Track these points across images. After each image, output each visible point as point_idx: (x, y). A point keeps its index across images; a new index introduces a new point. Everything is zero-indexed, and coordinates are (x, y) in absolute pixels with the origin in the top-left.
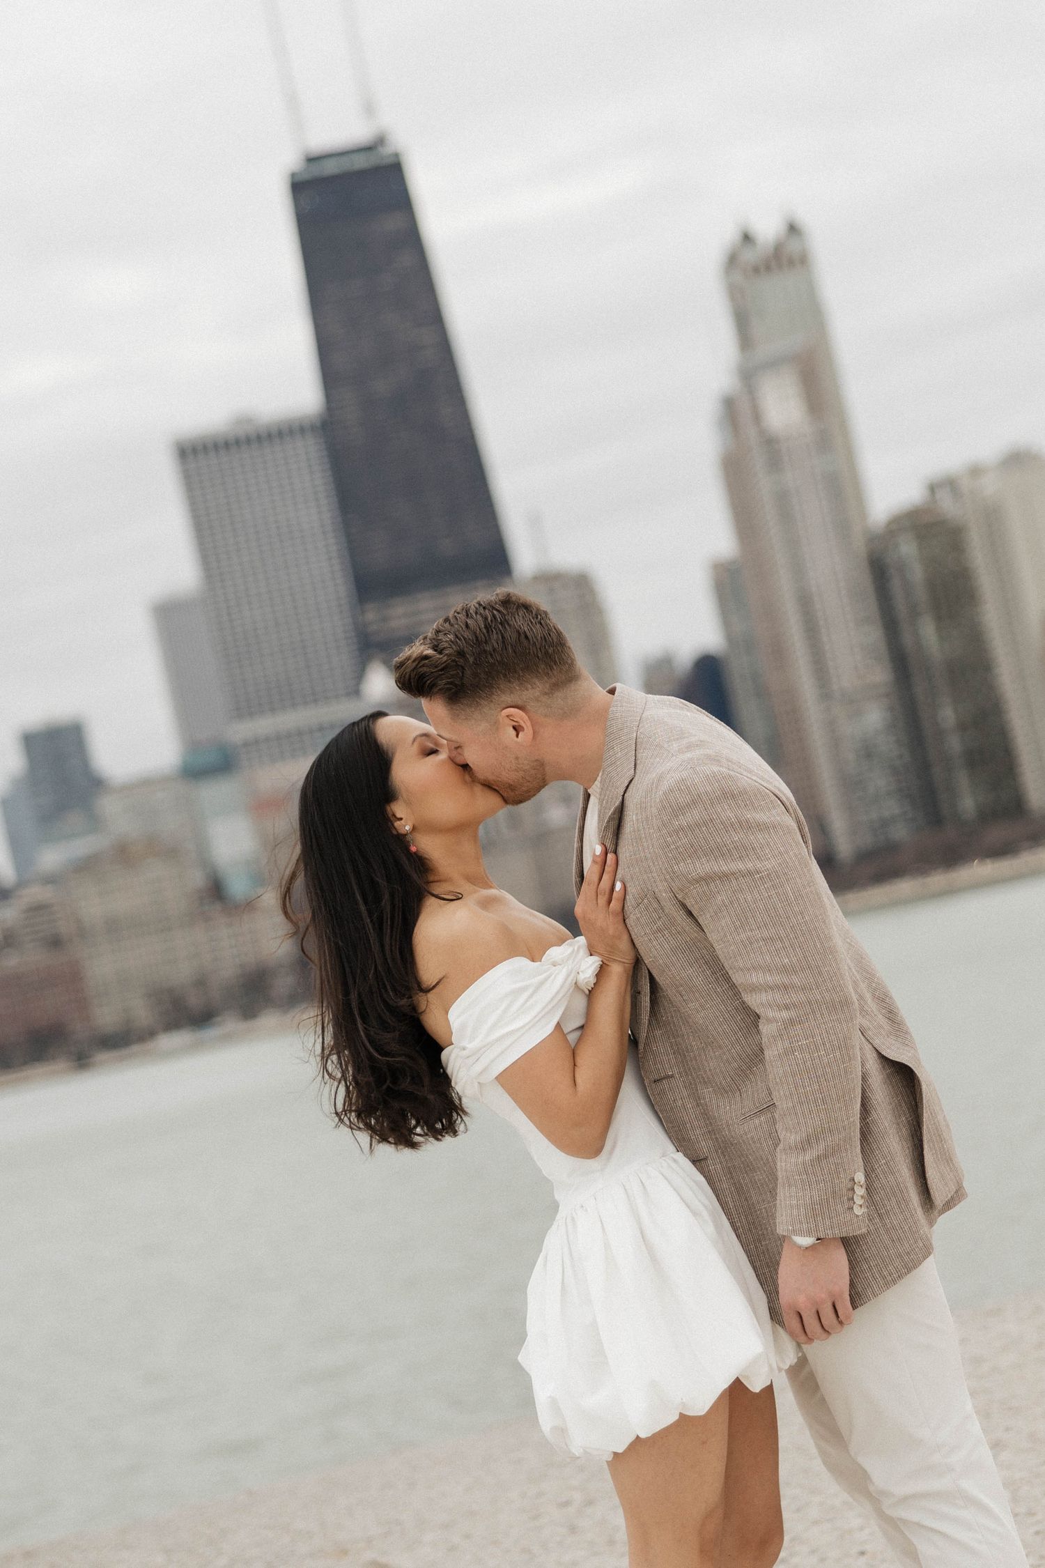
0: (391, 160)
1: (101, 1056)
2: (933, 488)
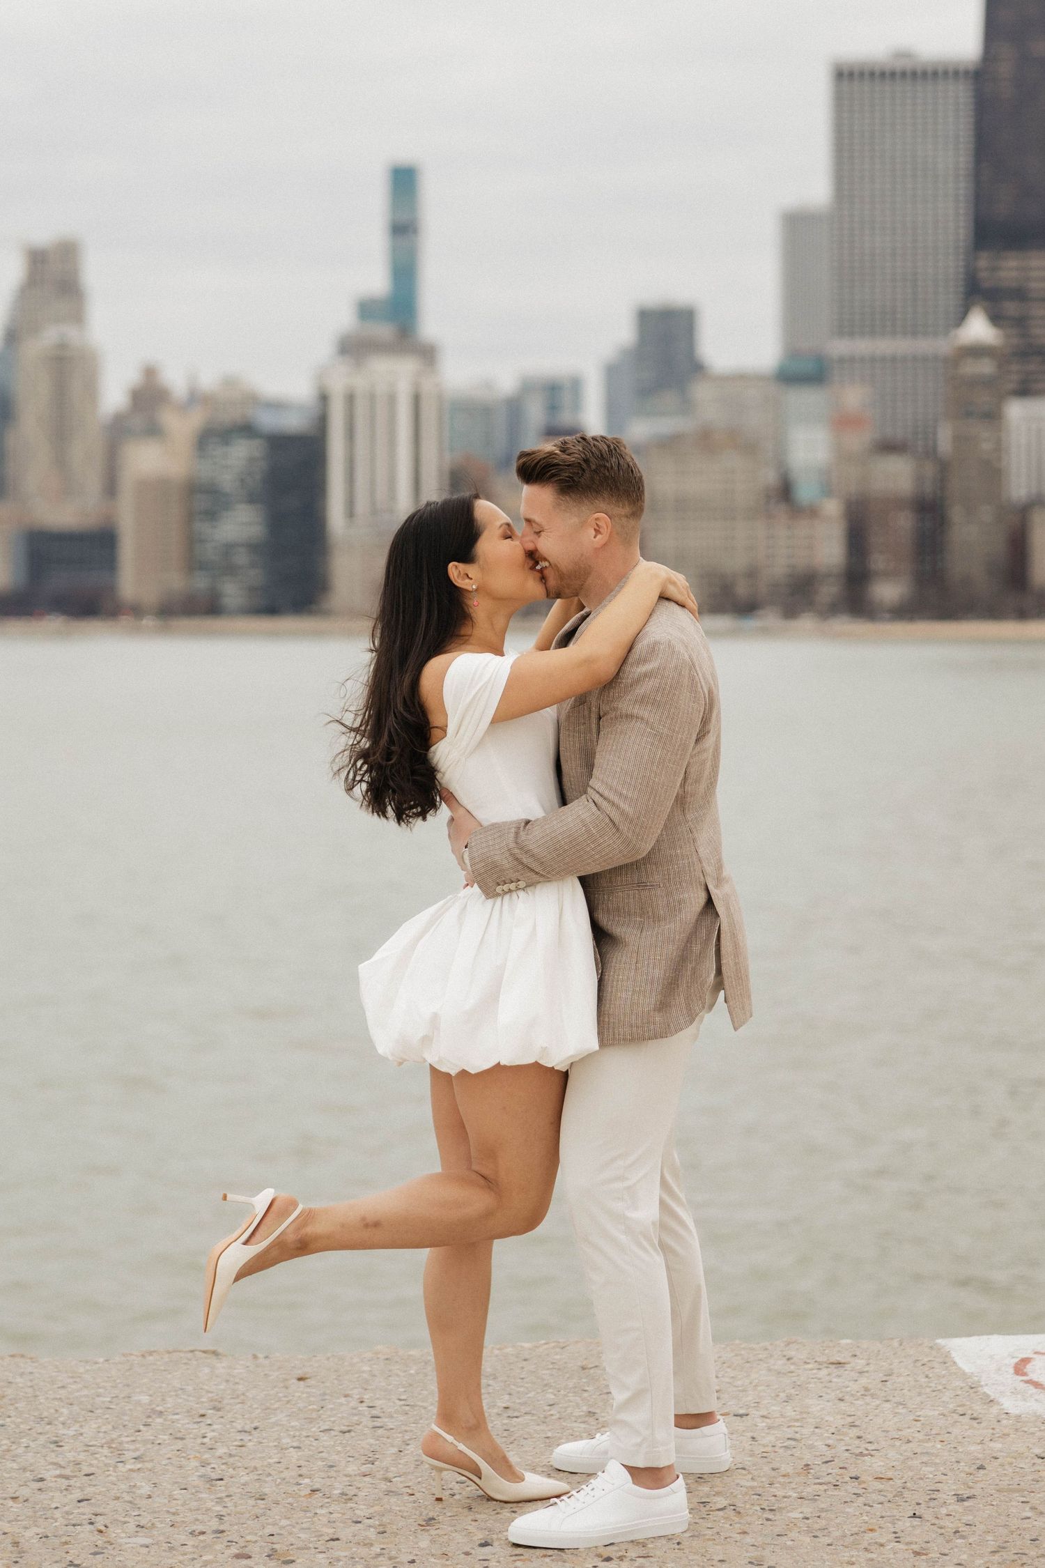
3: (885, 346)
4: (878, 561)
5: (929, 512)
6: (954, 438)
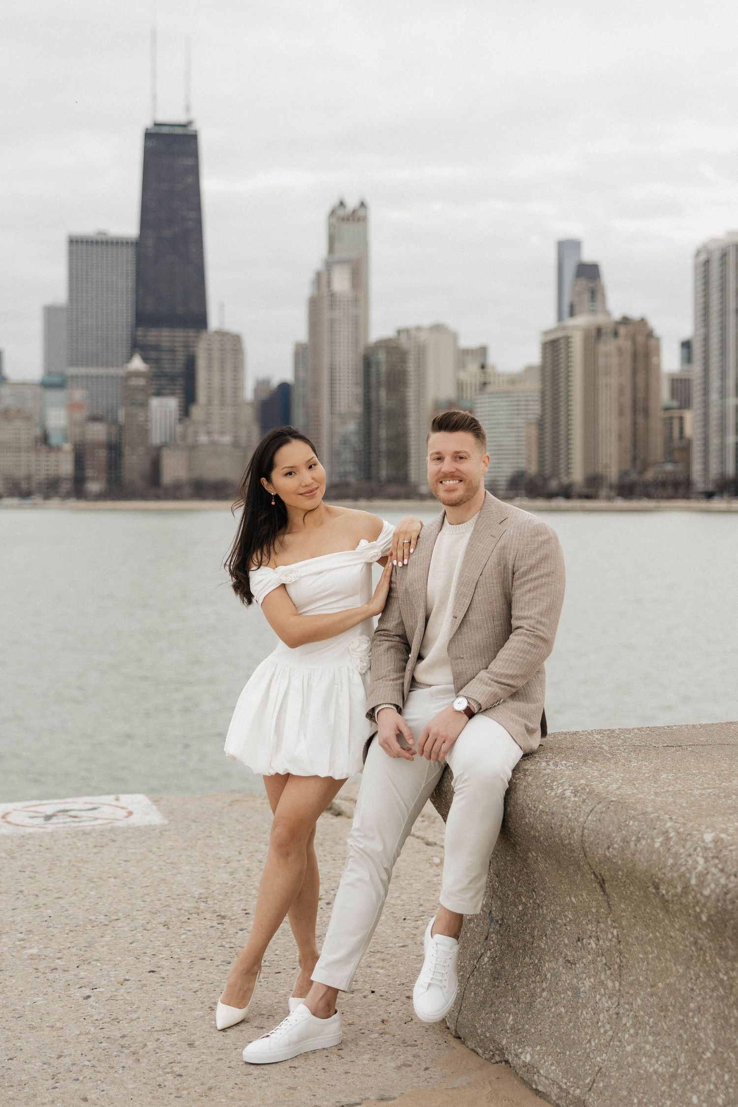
0: (193, 133)
2: (401, 332)
3: (93, 371)
4: (89, 473)
5: (115, 449)
6: (126, 415)
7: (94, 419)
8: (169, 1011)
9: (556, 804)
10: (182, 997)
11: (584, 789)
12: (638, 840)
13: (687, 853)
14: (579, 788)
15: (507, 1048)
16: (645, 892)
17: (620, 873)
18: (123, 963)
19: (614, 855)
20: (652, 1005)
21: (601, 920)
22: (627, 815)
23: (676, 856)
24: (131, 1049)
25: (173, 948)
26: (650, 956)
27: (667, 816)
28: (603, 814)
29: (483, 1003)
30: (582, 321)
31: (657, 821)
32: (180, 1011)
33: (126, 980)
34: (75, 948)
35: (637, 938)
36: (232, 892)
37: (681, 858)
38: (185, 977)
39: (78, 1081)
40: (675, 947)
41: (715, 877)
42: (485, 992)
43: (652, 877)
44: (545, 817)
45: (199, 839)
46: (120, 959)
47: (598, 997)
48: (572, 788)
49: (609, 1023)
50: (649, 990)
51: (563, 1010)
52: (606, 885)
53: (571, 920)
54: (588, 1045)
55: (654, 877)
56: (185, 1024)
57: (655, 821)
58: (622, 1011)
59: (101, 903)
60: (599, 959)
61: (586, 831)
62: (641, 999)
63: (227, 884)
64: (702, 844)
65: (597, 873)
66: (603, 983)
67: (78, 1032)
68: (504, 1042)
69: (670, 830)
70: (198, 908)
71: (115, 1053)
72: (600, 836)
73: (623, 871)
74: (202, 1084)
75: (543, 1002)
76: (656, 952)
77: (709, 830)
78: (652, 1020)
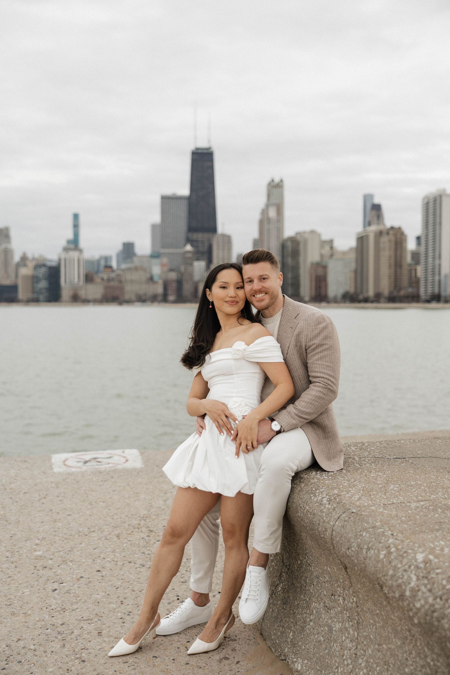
0: (211, 152)
1: (124, 304)
2: (297, 234)
3: (171, 251)
4: (170, 292)
5: (179, 283)
6: (185, 269)
7: (171, 270)
8: (96, 603)
9: (316, 508)
10: (108, 593)
11: (335, 499)
12: (368, 549)
13: (403, 568)
14: (332, 498)
15: (287, 655)
16: (373, 585)
17: (356, 568)
18: (85, 564)
19: (352, 555)
20: (379, 658)
21: (346, 588)
22: (361, 527)
23: (395, 568)
24: (63, 635)
25: (116, 554)
26: (378, 624)
27: (390, 532)
28: (346, 523)
29: (277, 618)
30: (373, 228)
31: (382, 536)
32: (103, 603)
33: (82, 577)
34: (63, 552)
35: (369, 609)
36: (161, 514)
37: (400, 572)
38: (115, 576)
39: (21, 663)
40: (395, 626)
41: (424, 595)
42: (278, 611)
43: (377, 579)
44: (309, 516)
45: (156, 478)
46: (84, 560)
47: (344, 638)
48: (328, 497)
49: (350, 659)
50: (377, 646)
51: (322, 638)
52: (348, 570)
53: (327, 581)
54: (336, 670)
55: (379, 579)
56: (103, 615)
57: (381, 535)
58: (359, 654)
59: (90, 520)
60: (344, 612)
61: (334, 532)
62: (371, 650)
63: (160, 508)
64: (415, 563)
65: (342, 561)
66: (347, 629)
67: (38, 619)
68: (286, 650)
69: (392, 546)
70: (139, 524)
71: (52, 639)
72: (343, 539)
73: (358, 568)
74: (94, 670)
75: (311, 629)
76: (381, 623)
77: (420, 550)
78: (378, 668)
